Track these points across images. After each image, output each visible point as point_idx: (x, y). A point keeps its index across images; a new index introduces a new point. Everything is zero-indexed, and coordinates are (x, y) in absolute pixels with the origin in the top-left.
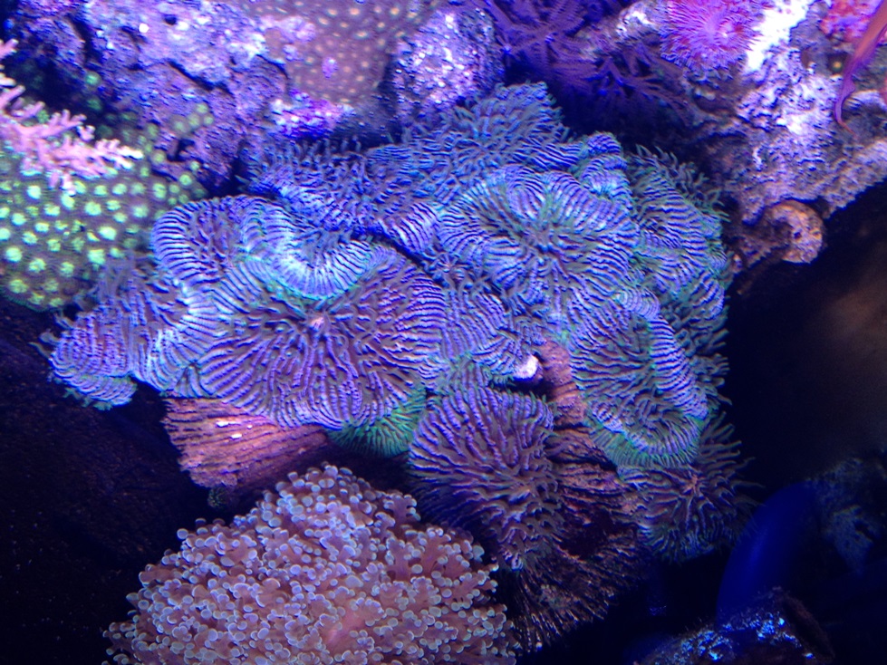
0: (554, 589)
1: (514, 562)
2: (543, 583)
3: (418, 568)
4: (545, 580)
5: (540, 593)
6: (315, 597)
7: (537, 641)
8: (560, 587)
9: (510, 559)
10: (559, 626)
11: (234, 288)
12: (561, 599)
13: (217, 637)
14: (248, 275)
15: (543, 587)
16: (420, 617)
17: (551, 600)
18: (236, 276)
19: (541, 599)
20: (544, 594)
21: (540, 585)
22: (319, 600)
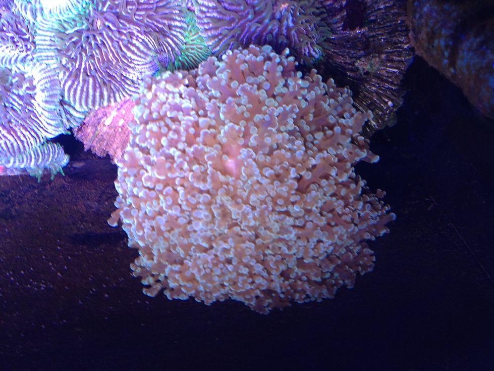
0: (363, 59)
1: (314, 53)
2: (354, 62)
3: (235, 84)
4: (354, 59)
5: (358, 69)
6: (192, 149)
7: (387, 103)
8: (365, 56)
9: (309, 53)
10: (392, 83)
11: (45, 47)
12: (372, 62)
13: (164, 220)
14: (45, 33)
15: (356, 64)
16: (265, 113)
17: (367, 68)
18: (42, 40)
19: (362, 72)
20: (360, 68)
21: (354, 65)
22: (196, 149)
